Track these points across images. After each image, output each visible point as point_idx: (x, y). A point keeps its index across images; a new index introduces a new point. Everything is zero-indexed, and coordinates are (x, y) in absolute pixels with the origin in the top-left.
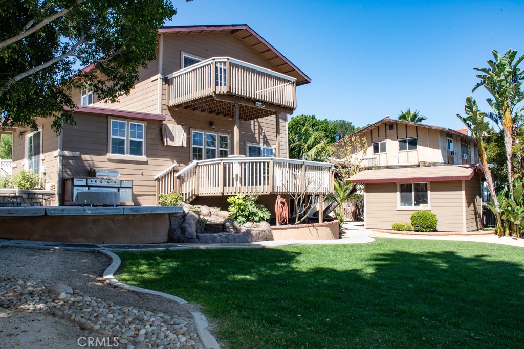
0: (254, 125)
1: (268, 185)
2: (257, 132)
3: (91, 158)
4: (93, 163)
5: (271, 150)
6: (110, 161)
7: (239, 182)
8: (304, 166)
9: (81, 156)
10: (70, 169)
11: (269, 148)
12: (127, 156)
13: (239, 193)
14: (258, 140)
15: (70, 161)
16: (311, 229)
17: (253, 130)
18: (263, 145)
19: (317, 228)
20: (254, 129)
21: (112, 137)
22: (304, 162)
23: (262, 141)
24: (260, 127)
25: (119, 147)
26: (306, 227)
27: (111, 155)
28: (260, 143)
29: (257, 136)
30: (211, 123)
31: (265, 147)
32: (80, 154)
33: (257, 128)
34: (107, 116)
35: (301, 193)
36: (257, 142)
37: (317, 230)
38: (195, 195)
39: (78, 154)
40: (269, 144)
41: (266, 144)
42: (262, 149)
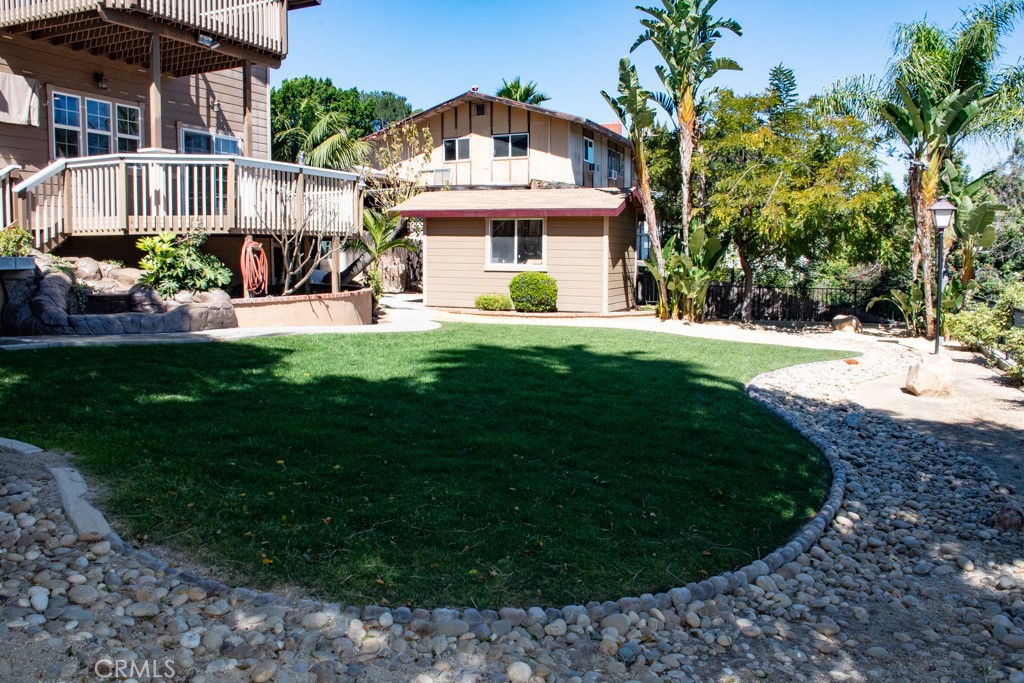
0: (197, 88)
1: (225, 213)
2: (203, 102)
5: (235, 143)
7: (162, 206)
8: (301, 177)
11: (230, 137)
13: (163, 230)
14: (205, 119)
16: (316, 304)
17: (194, 99)
18: (217, 132)
19: (327, 302)
20: (198, 96)
22: (301, 169)
23: (214, 122)
24: (210, 92)
26: (305, 301)
28: (209, 126)
29: (203, 111)
30: (98, 77)
31: (221, 135)
33: (203, 93)
35: (294, 231)
36: (202, 125)
37: (327, 307)
38: (63, 234)
40: (229, 130)
41: (223, 129)
42: (214, 139)
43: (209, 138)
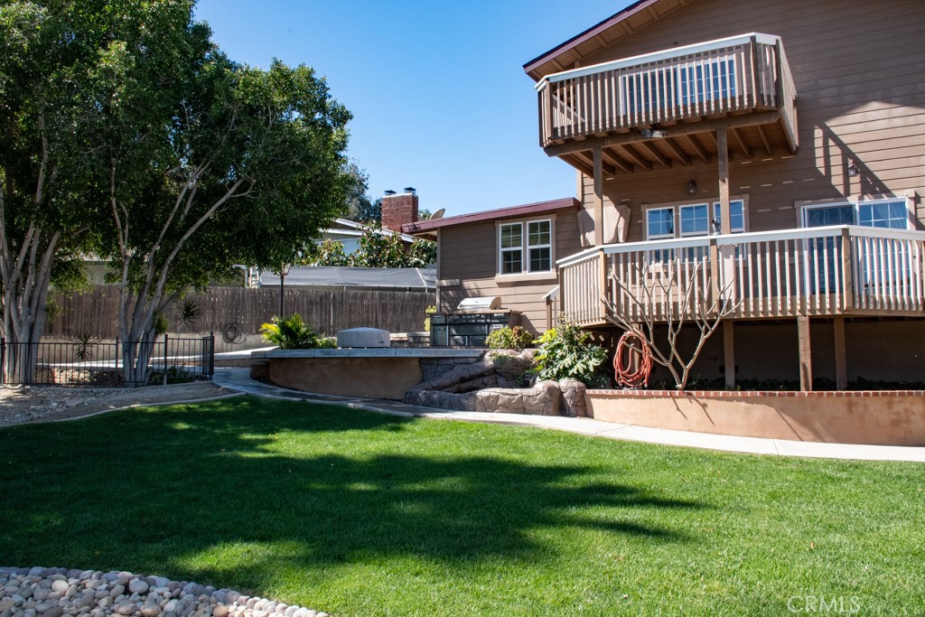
0: (827, 157)
2: (837, 171)
3: (476, 285)
4: (479, 292)
6: (501, 285)
9: (461, 285)
10: (449, 303)
11: (887, 200)
12: (526, 275)
14: (841, 189)
15: (450, 292)
16: (683, 402)
17: (822, 171)
18: (861, 198)
20: (828, 166)
21: (501, 250)
22: (713, 242)
23: (856, 187)
24: (848, 156)
25: (513, 263)
27: (501, 277)
28: (848, 193)
29: (837, 181)
30: (691, 184)
31: (868, 200)
32: (461, 282)
33: (836, 160)
34: (493, 220)
36: (837, 195)
39: (458, 281)
40: (886, 191)
41: (874, 193)
42: (857, 208)
43: (851, 207)
